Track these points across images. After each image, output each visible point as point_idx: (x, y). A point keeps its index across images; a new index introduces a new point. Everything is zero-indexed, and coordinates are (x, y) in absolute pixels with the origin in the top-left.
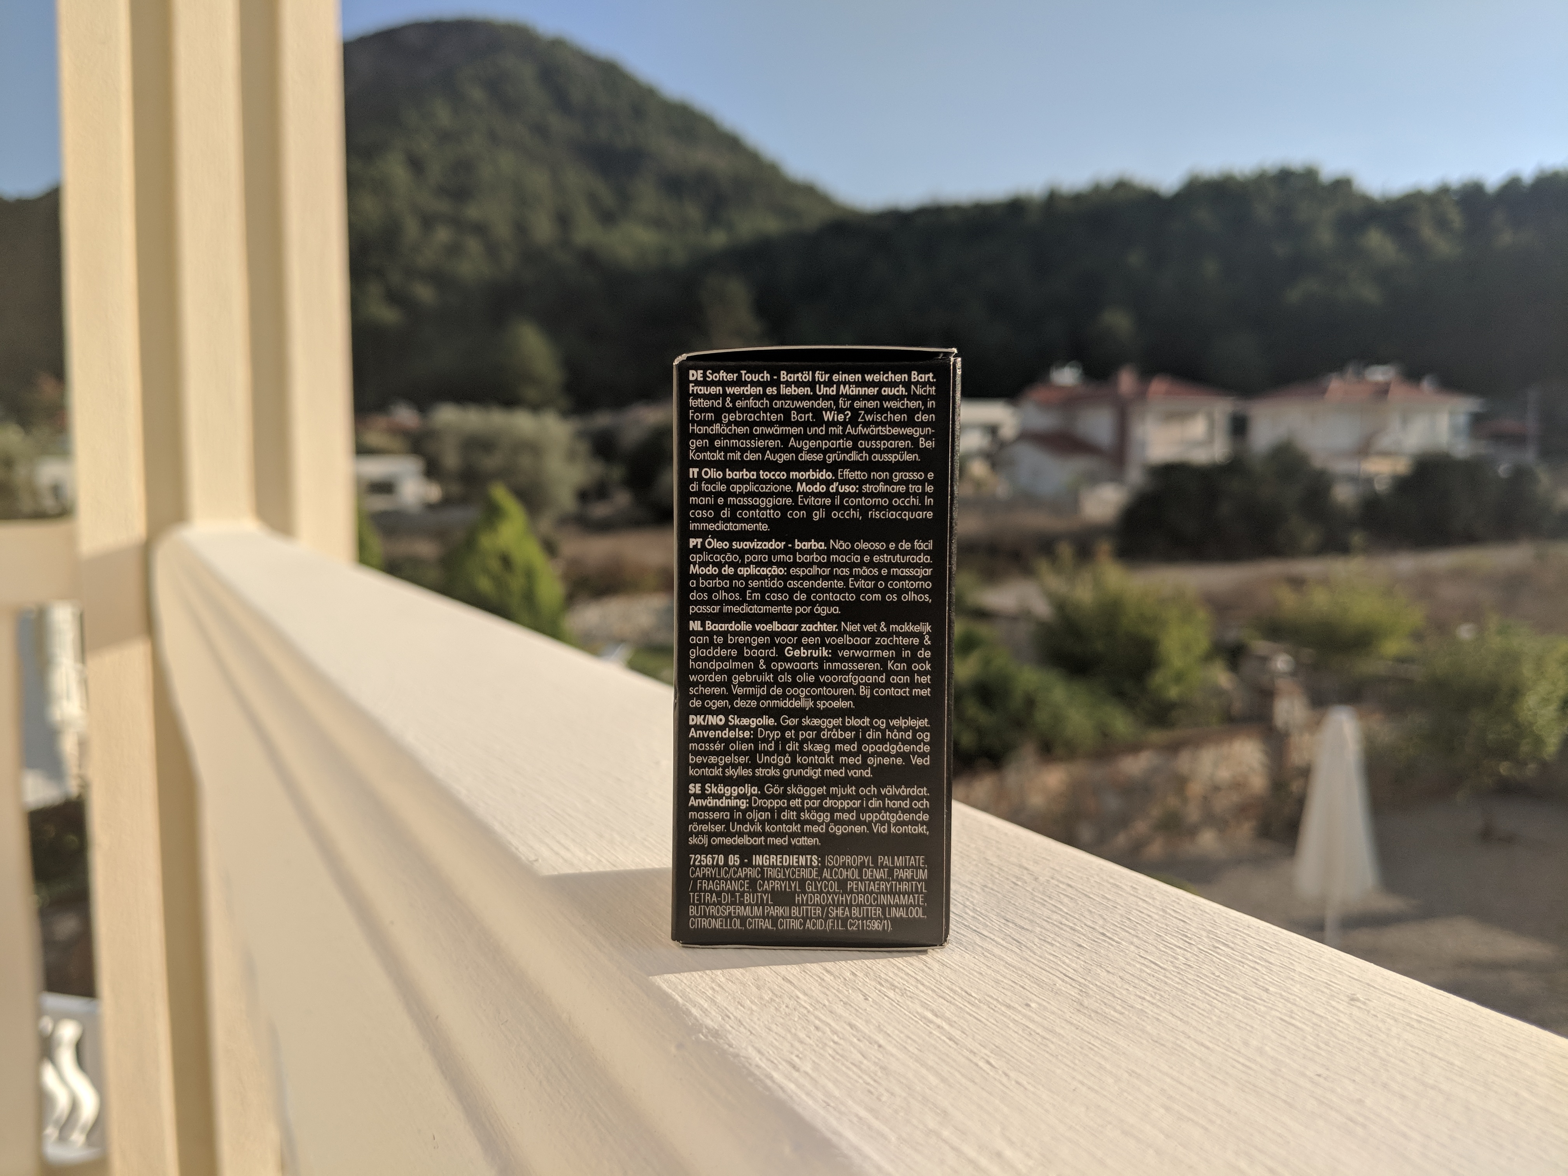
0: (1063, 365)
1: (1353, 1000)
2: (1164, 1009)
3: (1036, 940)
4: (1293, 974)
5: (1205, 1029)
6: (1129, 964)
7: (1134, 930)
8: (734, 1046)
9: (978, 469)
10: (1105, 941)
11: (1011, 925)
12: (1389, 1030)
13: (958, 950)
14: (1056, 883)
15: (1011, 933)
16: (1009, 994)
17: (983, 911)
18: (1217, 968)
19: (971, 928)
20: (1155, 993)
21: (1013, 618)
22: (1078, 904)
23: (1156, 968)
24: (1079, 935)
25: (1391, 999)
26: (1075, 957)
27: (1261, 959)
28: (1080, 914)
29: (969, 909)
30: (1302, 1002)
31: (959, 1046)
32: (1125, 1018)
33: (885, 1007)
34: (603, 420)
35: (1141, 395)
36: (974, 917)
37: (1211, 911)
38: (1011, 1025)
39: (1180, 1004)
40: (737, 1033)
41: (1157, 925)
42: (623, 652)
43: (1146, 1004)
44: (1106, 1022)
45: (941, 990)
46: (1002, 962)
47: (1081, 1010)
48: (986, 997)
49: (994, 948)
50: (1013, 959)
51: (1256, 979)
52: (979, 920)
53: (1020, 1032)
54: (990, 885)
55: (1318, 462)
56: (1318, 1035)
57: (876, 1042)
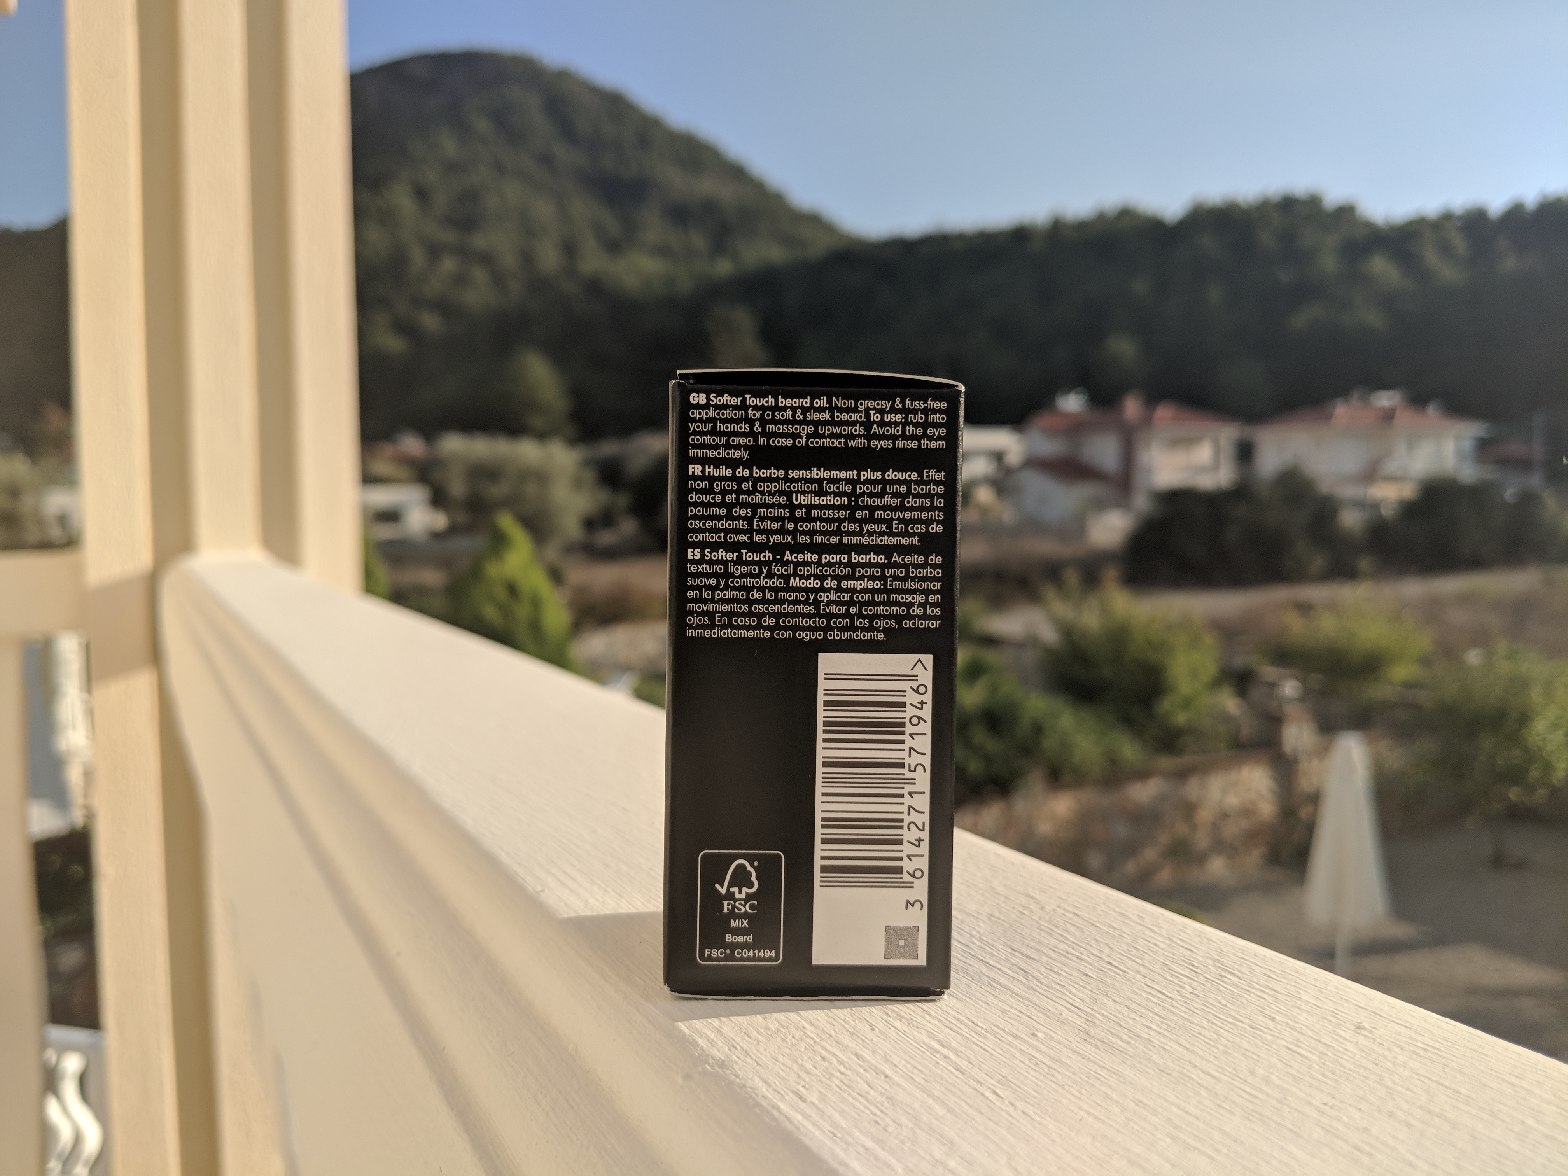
0: (1069, 391)
1: (1359, 1028)
2: (1170, 1039)
3: (1043, 970)
4: (1299, 1003)
5: (1211, 1058)
6: (1136, 993)
7: (1141, 959)
8: (741, 1077)
9: (984, 495)
10: (1111, 970)
11: (1017, 954)
12: (1395, 1057)
13: (965, 979)
14: (1063, 912)
15: (1018, 962)
16: (1015, 1023)
17: (990, 941)
18: (1223, 997)
19: (978, 958)
20: (1162, 1022)
21: (1020, 645)
22: (1084, 933)
23: (1163, 997)
24: (1085, 964)
25: (1397, 1027)
26: (1082, 986)
27: (1267, 987)
28: (1087, 943)
29: (975, 938)
30: (1308, 1030)
31: (965, 1076)
32: (1132, 1047)
33: (892, 1037)
34: (609, 448)
35: (1147, 421)
36: (980, 947)
37: (1218, 939)
38: (1018, 1055)
39: (1187, 1033)
40: (744, 1064)
41: (1164, 954)
42: (629, 681)
43: (1152, 1033)
44: (1112, 1052)
45: (947, 1020)
46: (1008, 992)
47: (1088, 1039)
48: (993, 1027)
49: (1001, 978)
50: (1020, 989)
51: (1263, 1008)
52: (985, 949)
53: (1027, 1062)
54: (997, 915)
55: (1325, 486)
56: (1324, 1064)
57: (883, 1073)
